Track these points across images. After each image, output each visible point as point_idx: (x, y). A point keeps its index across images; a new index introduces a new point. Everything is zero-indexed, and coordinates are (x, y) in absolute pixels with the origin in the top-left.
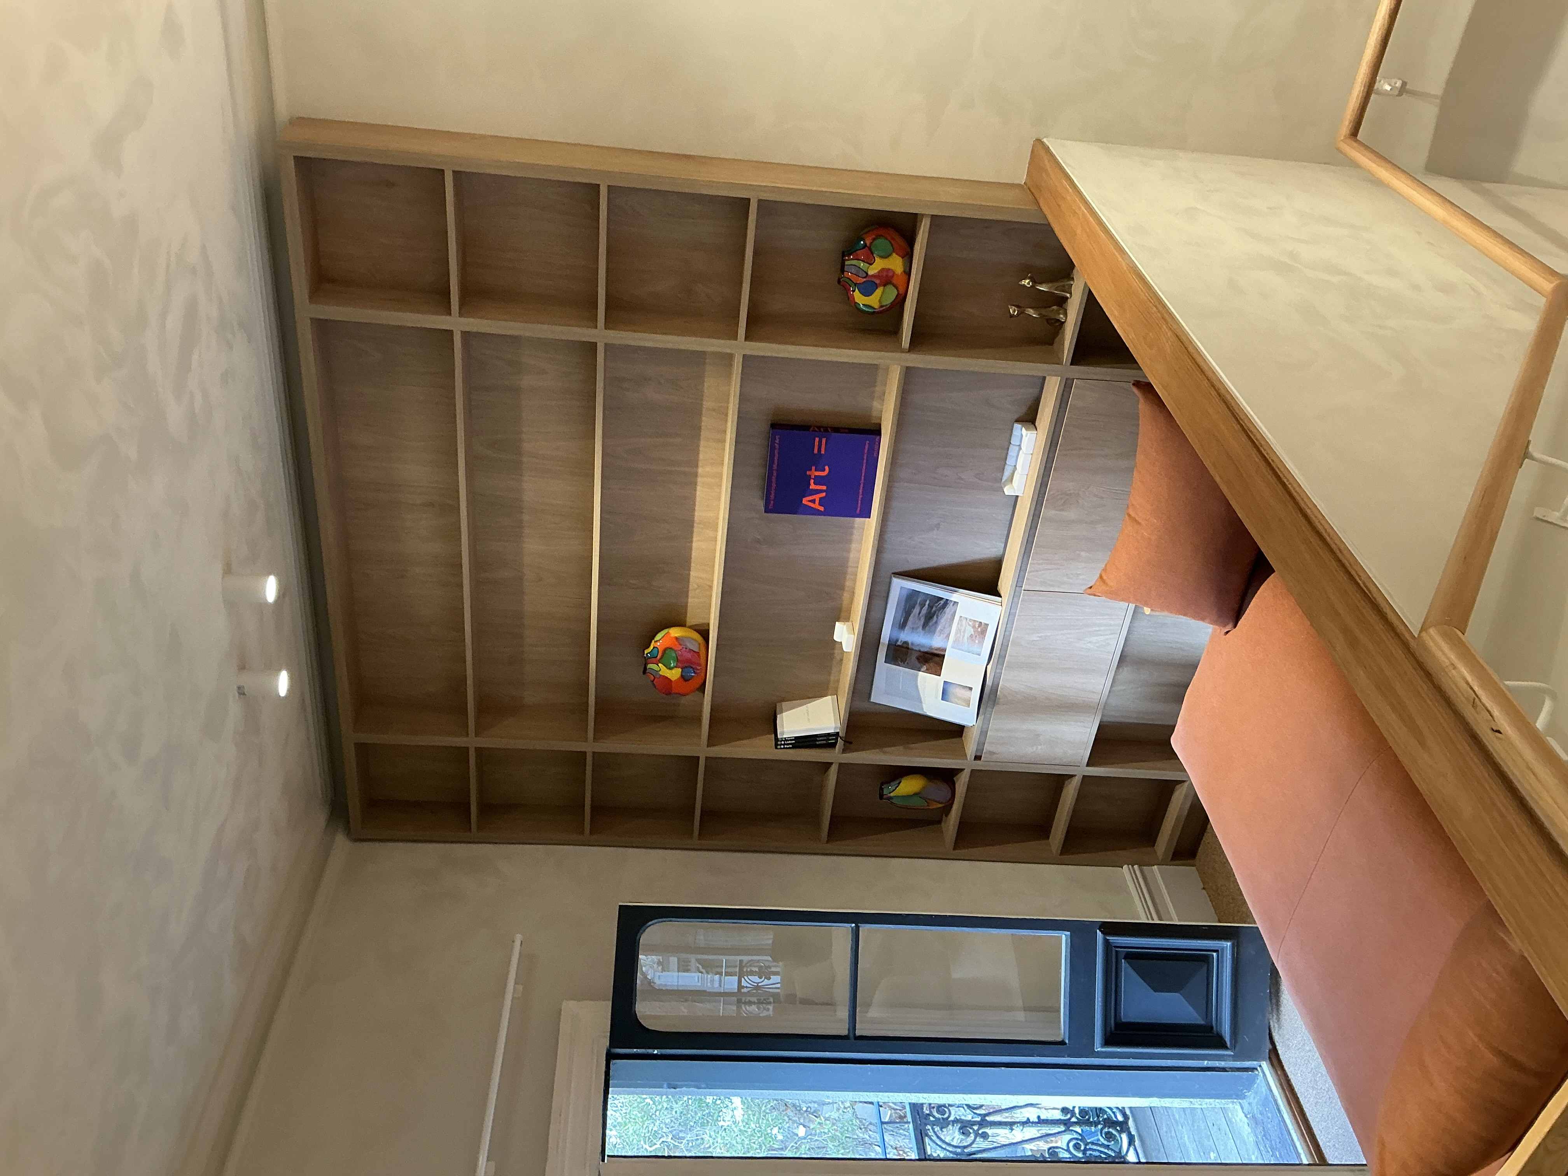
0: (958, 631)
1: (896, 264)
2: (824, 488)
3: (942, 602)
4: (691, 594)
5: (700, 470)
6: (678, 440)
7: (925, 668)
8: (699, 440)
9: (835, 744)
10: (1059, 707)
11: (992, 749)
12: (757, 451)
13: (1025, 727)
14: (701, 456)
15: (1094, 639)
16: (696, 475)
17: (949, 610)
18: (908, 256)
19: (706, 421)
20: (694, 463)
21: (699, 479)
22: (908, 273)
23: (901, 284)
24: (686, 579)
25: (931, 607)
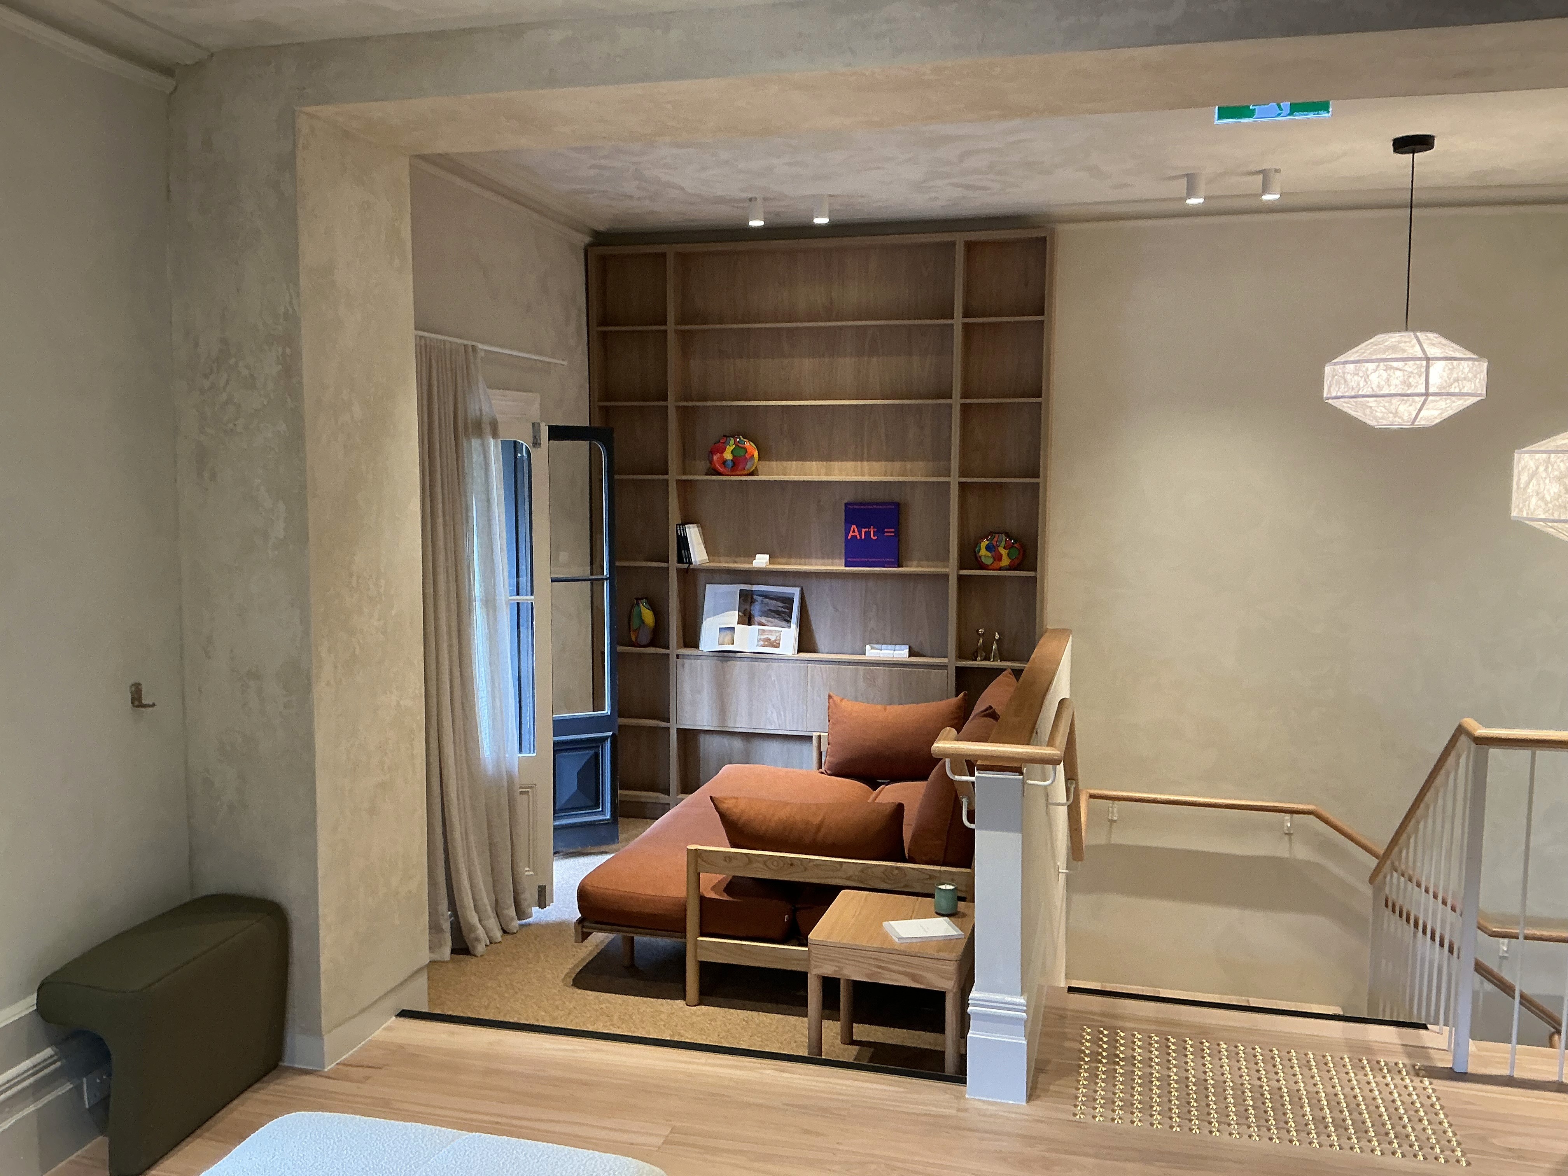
0: (771, 631)
1: (1005, 562)
2: (863, 537)
3: (789, 619)
4: (779, 463)
5: (865, 463)
6: (885, 448)
7: (741, 614)
8: (886, 461)
9: (683, 563)
10: (722, 702)
11: (686, 666)
12: (880, 496)
13: (705, 683)
14: (874, 463)
15: (775, 715)
16: (862, 460)
17: (784, 623)
18: (1010, 568)
19: (897, 465)
20: (870, 459)
21: (859, 463)
22: (1000, 569)
23: (996, 565)
24: (790, 459)
25: (784, 613)
